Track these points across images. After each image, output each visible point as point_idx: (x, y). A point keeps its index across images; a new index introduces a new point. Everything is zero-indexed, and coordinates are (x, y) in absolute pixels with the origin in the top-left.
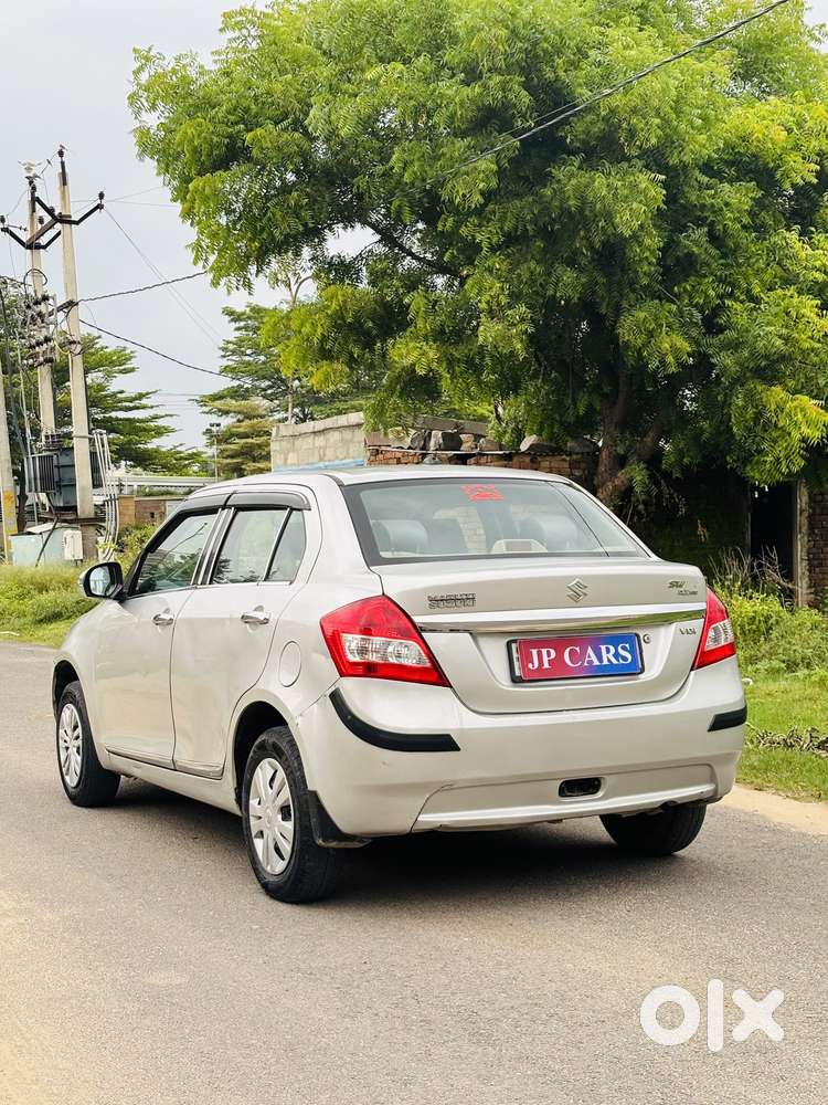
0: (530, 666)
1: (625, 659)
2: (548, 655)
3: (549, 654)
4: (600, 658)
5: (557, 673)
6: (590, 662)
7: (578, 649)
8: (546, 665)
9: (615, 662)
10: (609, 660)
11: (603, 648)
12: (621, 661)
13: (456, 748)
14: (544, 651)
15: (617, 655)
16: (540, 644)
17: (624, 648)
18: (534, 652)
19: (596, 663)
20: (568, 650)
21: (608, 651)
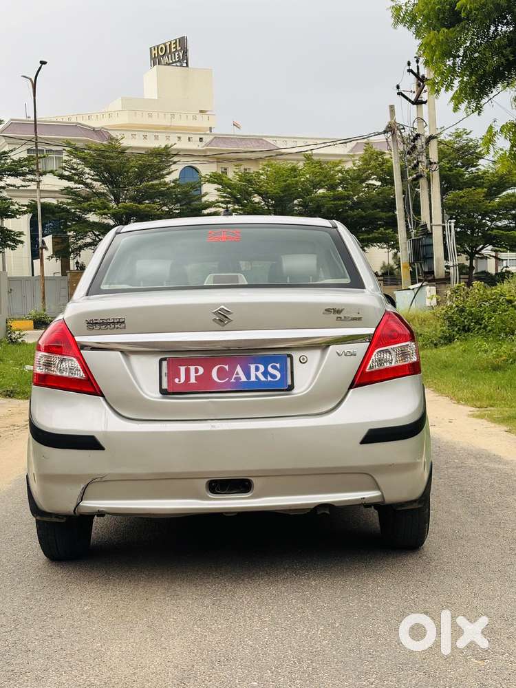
0: (177, 380)
1: (274, 376)
2: (195, 372)
3: (197, 371)
4: (248, 375)
5: (204, 387)
6: (238, 379)
7: (227, 367)
8: (193, 380)
9: (263, 379)
10: (257, 377)
11: (253, 367)
12: (269, 379)
13: (101, 448)
14: (192, 368)
15: (265, 373)
16: (188, 362)
17: (274, 367)
18: (183, 369)
19: (244, 379)
20: (217, 367)
21: (257, 369)
